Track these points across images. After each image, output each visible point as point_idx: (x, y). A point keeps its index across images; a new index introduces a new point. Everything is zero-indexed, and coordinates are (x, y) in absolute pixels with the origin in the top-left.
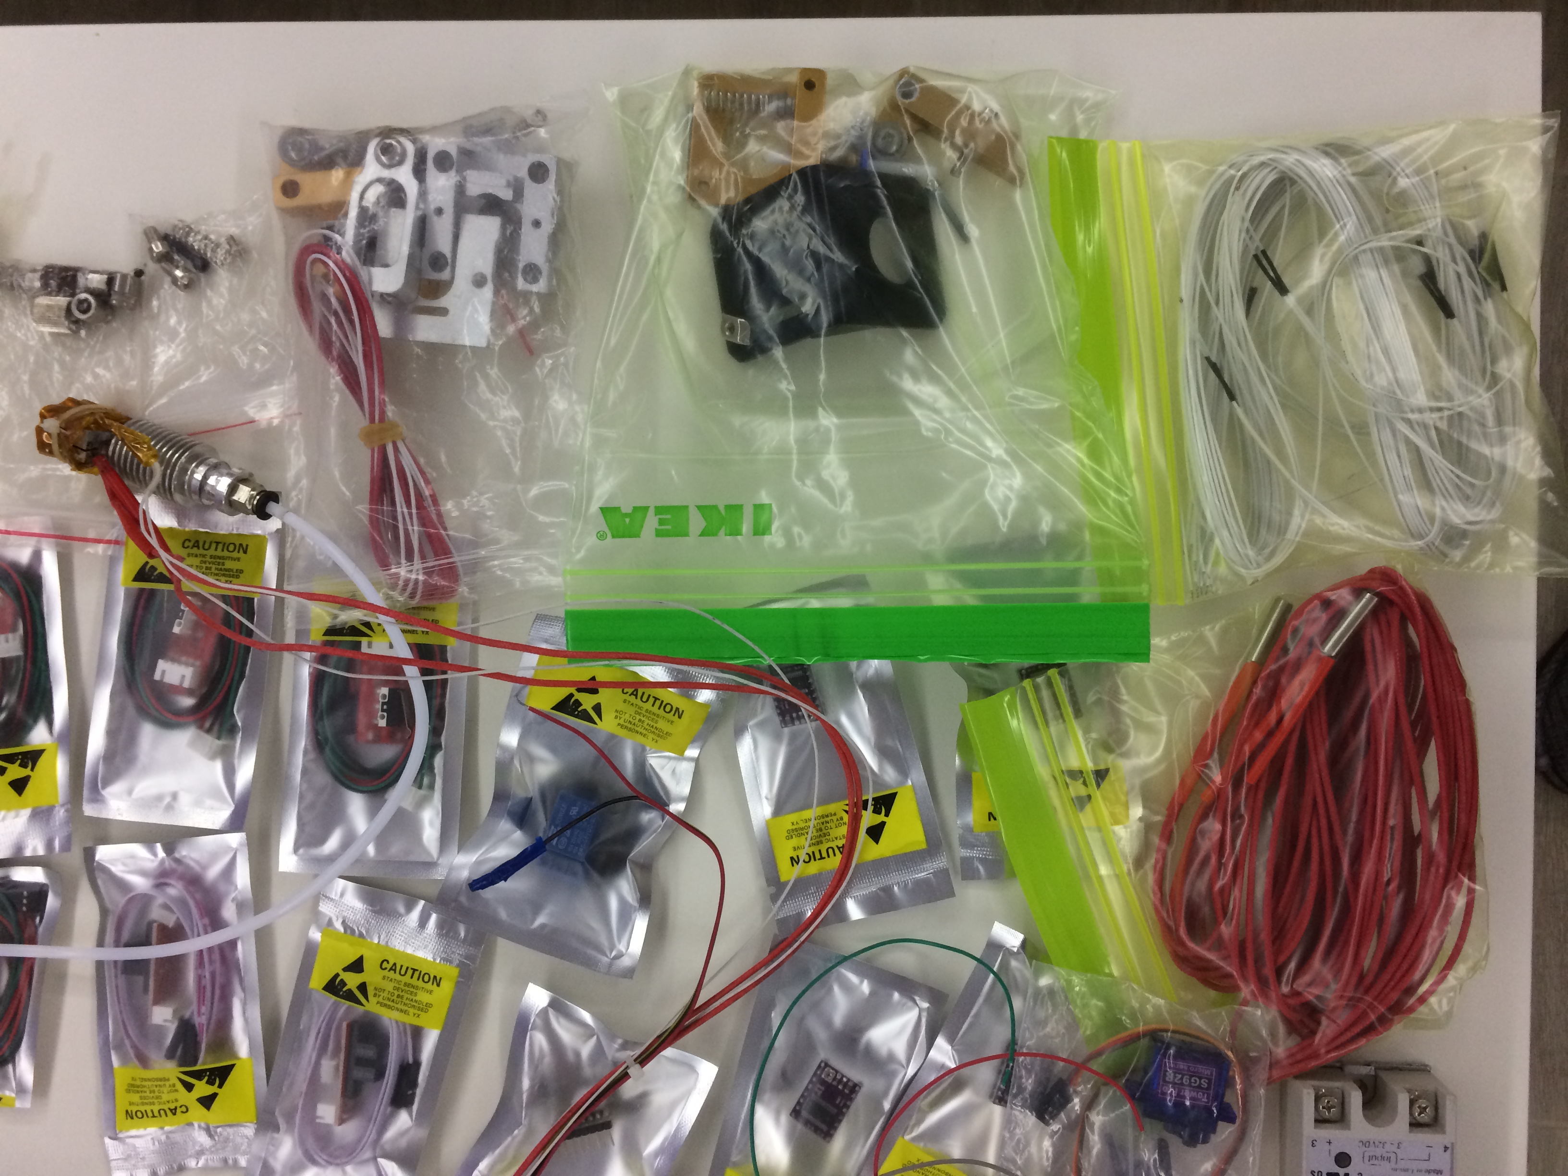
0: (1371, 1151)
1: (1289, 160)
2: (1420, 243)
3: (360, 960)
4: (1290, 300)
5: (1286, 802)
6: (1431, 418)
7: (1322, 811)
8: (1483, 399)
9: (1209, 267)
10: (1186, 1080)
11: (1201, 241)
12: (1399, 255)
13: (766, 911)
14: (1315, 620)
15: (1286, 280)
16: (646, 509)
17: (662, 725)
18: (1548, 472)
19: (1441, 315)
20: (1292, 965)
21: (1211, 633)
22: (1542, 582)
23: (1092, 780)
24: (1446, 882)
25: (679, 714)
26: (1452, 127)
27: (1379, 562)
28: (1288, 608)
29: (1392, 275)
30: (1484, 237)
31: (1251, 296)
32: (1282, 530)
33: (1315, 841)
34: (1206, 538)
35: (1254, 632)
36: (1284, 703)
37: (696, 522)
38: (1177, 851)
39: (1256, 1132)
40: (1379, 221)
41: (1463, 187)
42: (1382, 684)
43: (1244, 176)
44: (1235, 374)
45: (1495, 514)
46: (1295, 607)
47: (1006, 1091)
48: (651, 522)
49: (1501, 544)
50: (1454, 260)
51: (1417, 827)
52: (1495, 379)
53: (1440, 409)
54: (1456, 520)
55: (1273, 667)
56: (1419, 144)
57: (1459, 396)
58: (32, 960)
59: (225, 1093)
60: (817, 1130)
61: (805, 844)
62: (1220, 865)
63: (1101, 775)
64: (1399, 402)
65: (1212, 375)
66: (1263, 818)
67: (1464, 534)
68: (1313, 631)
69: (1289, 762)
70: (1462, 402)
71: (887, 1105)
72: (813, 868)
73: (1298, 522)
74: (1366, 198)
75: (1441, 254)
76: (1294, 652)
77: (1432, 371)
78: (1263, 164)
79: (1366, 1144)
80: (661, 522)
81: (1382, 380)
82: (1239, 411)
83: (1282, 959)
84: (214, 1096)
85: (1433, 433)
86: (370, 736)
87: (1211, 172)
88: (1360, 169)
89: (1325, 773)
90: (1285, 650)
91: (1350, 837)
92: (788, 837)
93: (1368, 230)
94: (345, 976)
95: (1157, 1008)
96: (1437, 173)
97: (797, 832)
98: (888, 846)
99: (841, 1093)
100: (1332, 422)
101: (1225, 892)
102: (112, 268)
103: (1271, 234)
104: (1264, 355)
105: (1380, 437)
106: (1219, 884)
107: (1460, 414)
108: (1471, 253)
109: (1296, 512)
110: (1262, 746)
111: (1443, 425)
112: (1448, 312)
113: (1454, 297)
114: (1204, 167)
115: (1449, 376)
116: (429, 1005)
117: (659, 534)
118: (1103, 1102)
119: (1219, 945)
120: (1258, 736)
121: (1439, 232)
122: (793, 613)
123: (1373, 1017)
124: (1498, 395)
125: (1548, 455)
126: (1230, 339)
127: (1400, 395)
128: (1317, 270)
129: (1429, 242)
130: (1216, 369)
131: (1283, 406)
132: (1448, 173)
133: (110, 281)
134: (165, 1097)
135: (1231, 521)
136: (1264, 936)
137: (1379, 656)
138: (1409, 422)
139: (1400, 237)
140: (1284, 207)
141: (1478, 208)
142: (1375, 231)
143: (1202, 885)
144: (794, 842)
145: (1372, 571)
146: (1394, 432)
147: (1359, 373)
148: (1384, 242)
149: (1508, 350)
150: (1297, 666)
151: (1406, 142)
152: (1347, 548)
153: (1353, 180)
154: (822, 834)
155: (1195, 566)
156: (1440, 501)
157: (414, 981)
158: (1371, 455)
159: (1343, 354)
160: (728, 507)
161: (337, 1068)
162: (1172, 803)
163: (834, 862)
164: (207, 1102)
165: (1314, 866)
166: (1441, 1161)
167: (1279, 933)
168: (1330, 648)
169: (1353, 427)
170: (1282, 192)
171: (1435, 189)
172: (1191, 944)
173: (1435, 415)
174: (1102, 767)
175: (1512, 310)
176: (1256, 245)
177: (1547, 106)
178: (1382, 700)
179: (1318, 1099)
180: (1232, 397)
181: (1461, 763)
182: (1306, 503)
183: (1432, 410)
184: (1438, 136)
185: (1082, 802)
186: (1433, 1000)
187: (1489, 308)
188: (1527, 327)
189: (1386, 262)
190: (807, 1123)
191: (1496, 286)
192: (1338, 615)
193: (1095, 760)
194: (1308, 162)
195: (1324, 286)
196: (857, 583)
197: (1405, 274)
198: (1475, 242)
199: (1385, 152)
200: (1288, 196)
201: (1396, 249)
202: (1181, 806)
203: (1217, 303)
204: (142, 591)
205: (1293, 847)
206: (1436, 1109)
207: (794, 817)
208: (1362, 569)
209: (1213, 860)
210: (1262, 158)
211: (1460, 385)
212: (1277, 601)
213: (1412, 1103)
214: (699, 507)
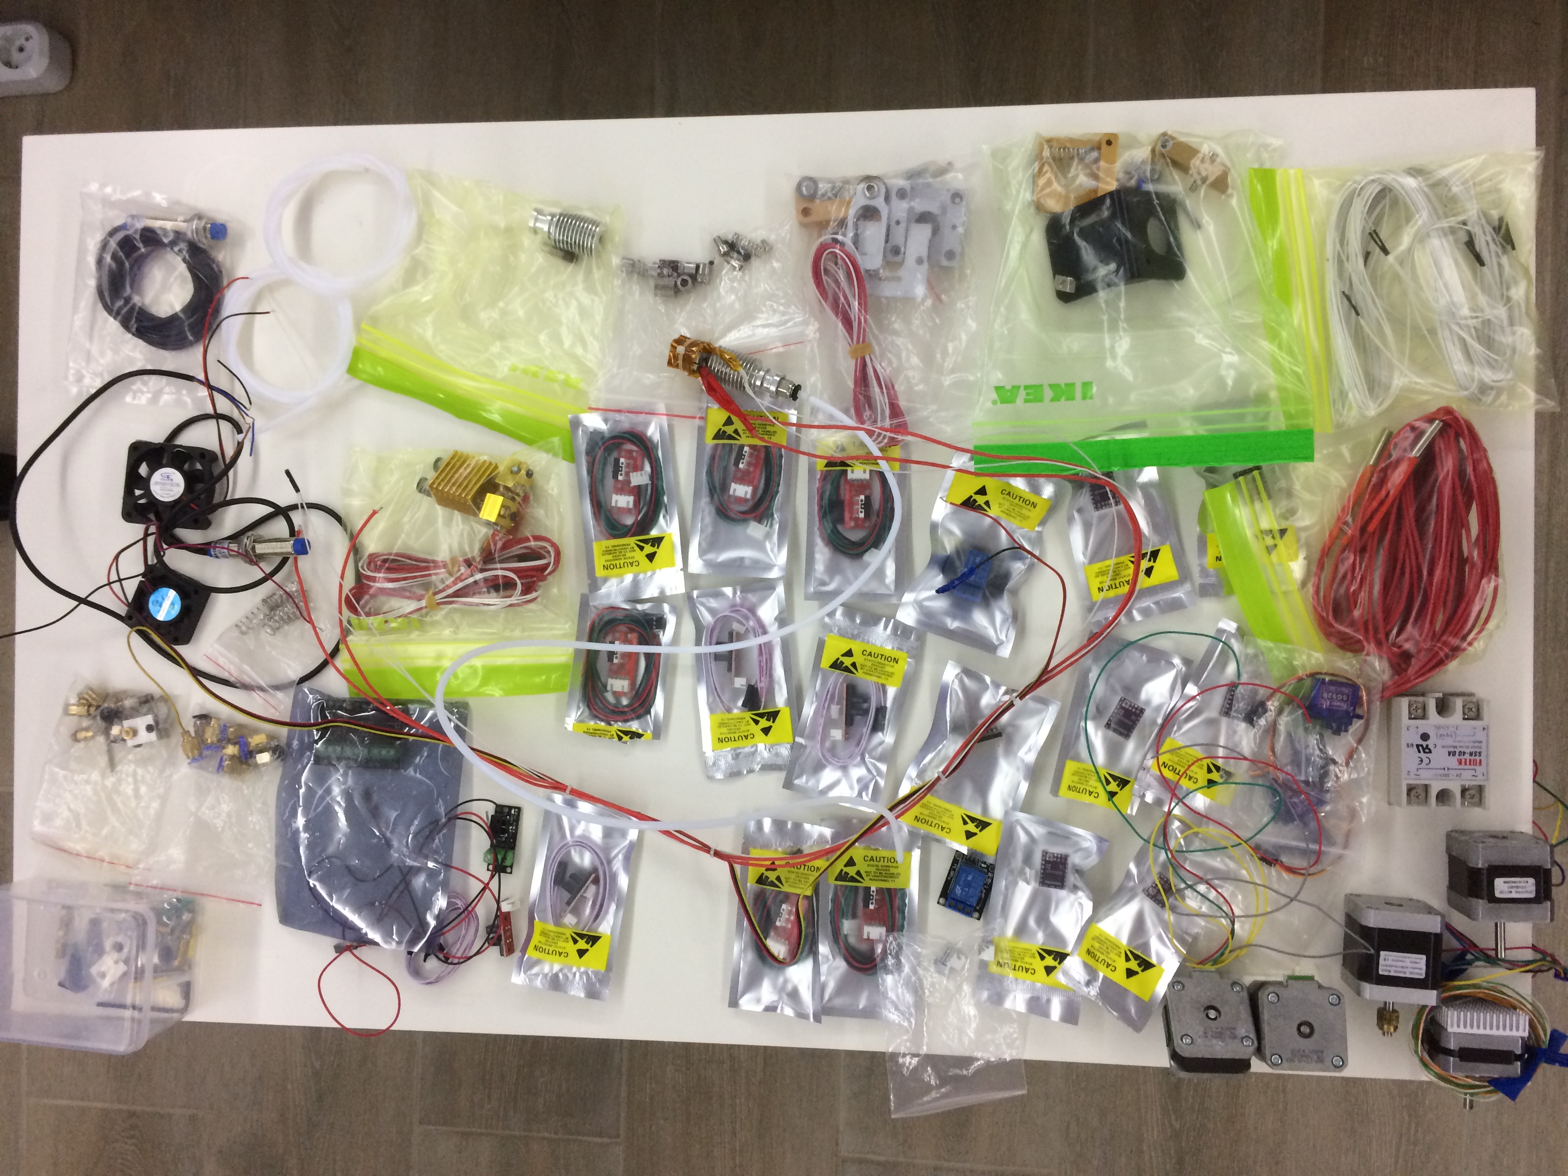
0: (1442, 732)
1: (1388, 178)
2: (1465, 224)
3: (850, 651)
4: (1391, 258)
5: (1391, 542)
6: (1472, 322)
7: (1412, 547)
8: (1501, 312)
9: (1342, 239)
10: (1334, 696)
11: (1338, 226)
12: (1453, 231)
13: (1085, 619)
14: (1406, 438)
15: (1388, 246)
16: (1019, 387)
17: (1024, 512)
18: (1538, 351)
19: (1478, 265)
20: (1395, 632)
21: (1345, 450)
22: (1539, 415)
23: (1277, 535)
24: (1482, 578)
25: (1034, 505)
26: (1483, 157)
27: (1443, 403)
28: (1390, 435)
29: (1448, 241)
30: (1501, 220)
31: (1367, 256)
32: (1388, 387)
33: (1407, 561)
34: (1343, 395)
35: (1371, 447)
36: (1390, 485)
37: (1048, 394)
38: (1326, 574)
39: (1374, 727)
40: (1441, 212)
41: (1489, 192)
42: (1445, 470)
43: (1362, 188)
44: (1358, 300)
45: (1510, 375)
46: (1395, 432)
47: (1230, 709)
48: (1022, 393)
49: (1511, 391)
50: (1484, 233)
51: (1466, 554)
52: (1509, 299)
53: (1477, 317)
54: (1486, 380)
55: (1383, 465)
56: (1464, 167)
57: (1488, 310)
58: (659, 654)
59: (775, 726)
60: (1121, 734)
61: (1107, 581)
62: (1353, 577)
63: (1283, 532)
64: (1453, 314)
65: (1345, 300)
66: (1378, 551)
67: (1492, 388)
68: (1407, 443)
69: (1393, 517)
70: (1488, 314)
71: (1160, 721)
72: (1112, 593)
73: (1398, 382)
74: (1433, 199)
75: (1477, 231)
76: (1395, 455)
77: (1472, 297)
78: (1373, 181)
79: (1438, 727)
80: (1028, 394)
81: (1443, 302)
82: (1362, 322)
83: (1389, 627)
84: (770, 728)
85: (1473, 331)
86: (852, 524)
87: (1342, 185)
88: (1431, 182)
89: (1413, 524)
90: (1390, 456)
91: (1428, 556)
92: (1097, 576)
93: (1435, 217)
94: (843, 659)
95: (1317, 659)
96: (1474, 184)
97: (1101, 573)
98: (1156, 578)
99: (1135, 713)
100: (1416, 329)
101: (1356, 593)
102: (698, 261)
103: (1378, 221)
104: (1375, 290)
105: (1444, 335)
106: (1353, 588)
107: (1489, 320)
108: (1494, 229)
109: (1396, 377)
110: (1376, 510)
111: (1479, 327)
112: (1482, 263)
113: (1485, 255)
114: (1338, 183)
115: (1482, 299)
116: (892, 674)
117: (1026, 401)
118: (1285, 714)
119: (1352, 624)
120: (1375, 504)
121: (1475, 218)
122: (1107, 442)
123: (1442, 654)
124: (1510, 309)
125: (1539, 343)
126: (1355, 280)
127: (1454, 310)
128: (1406, 240)
129: (1469, 224)
130: (1348, 298)
131: (1388, 320)
132: (1480, 183)
133: (698, 267)
134: (743, 728)
135: (1358, 382)
136: (1379, 616)
137: (1443, 454)
138: (1459, 324)
139: (1453, 221)
140: (1385, 206)
141: (1497, 204)
142: (1439, 218)
143: (1342, 590)
144: (1100, 579)
145: (1439, 409)
146: (1451, 330)
147: (1431, 299)
148: (1445, 224)
149: (1516, 283)
150: (1398, 462)
151: (1456, 166)
152: (1426, 397)
153: (1426, 189)
154: (1116, 574)
155: (1337, 411)
156: (1477, 368)
157: (882, 661)
158: (1438, 346)
159: (1421, 288)
160: (1066, 385)
161: (841, 710)
162: (1324, 548)
163: (1126, 589)
164: (766, 731)
165: (1407, 575)
166: (1481, 736)
167: (1387, 617)
168: (1416, 452)
169: (1428, 330)
170: (1384, 197)
171: (1473, 192)
172: (1336, 625)
173: (1474, 321)
174: (1283, 527)
175: (1519, 262)
176: (1370, 226)
177: (1539, 144)
178: (1445, 479)
179: (1410, 706)
180: (1358, 314)
181: (1490, 514)
182: (1401, 372)
183: (1472, 318)
184: (1474, 162)
185: (1270, 550)
186: (1476, 644)
187: (1505, 260)
188: (1526, 271)
189: (1445, 235)
190: (1115, 730)
191: (1509, 247)
192: (1420, 434)
193: (1279, 524)
194: (1400, 179)
195: (1410, 250)
196: (1140, 425)
197: (1456, 241)
198: (1496, 223)
199: (1444, 173)
200: (1388, 198)
201: (1451, 227)
202: (1329, 549)
203: (1348, 260)
204: (717, 445)
205: (1394, 569)
206: (1478, 710)
207: (1099, 565)
208: (1433, 408)
209: (1349, 576)
210: (1372, 178)
211: (1489, 305)
212: (1384, 430)
213: (1464, 707)
214: (1050, 385)
